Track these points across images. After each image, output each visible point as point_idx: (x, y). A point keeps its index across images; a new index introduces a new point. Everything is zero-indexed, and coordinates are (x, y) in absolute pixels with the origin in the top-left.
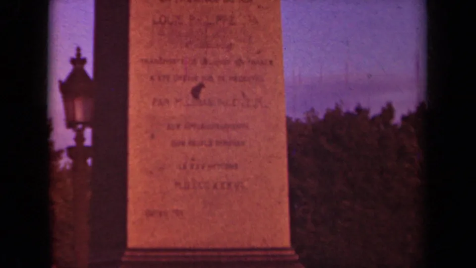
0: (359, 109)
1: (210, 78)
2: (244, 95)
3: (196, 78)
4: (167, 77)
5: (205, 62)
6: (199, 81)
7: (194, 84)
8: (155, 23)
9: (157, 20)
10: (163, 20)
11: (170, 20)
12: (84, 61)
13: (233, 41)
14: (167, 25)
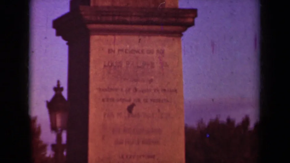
0: (229, 120)
1: (139, 100)
2: (159, 110)
3: (130, 101)
4: (113, 100)
5: (136, 90)
6: (132, 101)
7: (129, 104)
8: (105, 66)
9: (107, 64)
10: (110, 64)
11: (115, 64)
12: (62, 89)
13: (153, 77)
14: (112, 68)
